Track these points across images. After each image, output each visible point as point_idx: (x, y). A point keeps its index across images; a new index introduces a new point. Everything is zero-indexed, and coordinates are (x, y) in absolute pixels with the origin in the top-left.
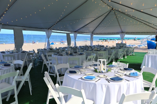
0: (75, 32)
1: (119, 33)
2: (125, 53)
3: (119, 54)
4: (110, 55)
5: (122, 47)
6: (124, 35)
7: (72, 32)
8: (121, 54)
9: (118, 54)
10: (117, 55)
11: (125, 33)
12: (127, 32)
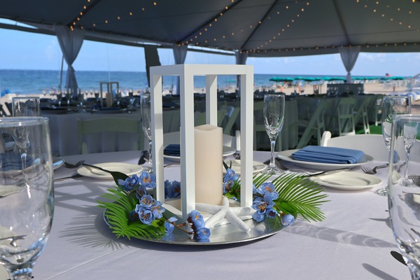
0: (179, 42)
1: (336, 47)
2: (365, 114)
3: (342, 117)
4: (306, 119)
5: (351, 93)
6: (353, 56)
7: (168, 44)
8: (349, 116)
9: (337, 117)
10: (334, 119)
11: (359, 47)
12: (367, 44)
